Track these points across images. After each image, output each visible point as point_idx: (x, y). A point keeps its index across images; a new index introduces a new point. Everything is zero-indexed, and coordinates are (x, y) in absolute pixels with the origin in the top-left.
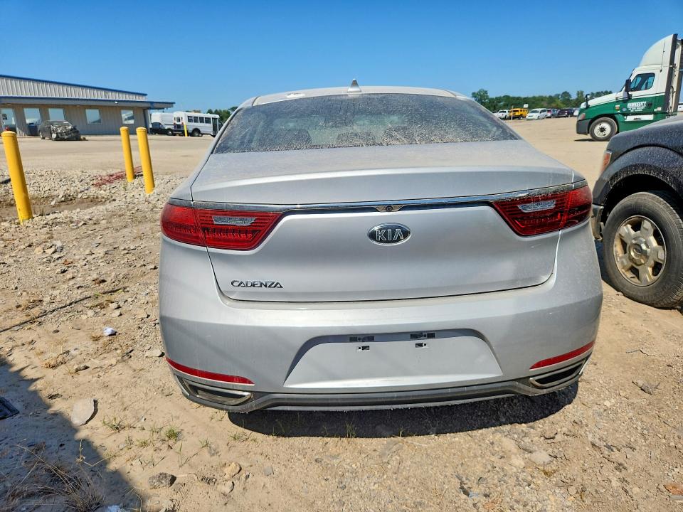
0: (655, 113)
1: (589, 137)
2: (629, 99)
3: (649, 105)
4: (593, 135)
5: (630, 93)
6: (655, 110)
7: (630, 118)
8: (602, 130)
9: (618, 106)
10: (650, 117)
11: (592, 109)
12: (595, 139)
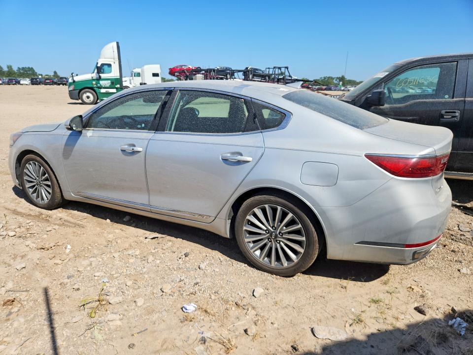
0: (117, 88)
1: (80, 101)
2: (100, 78)
3: (112, 83)
4: (82, 100)
5: (100, 75)
6: (116, 86)
7: (103, 91)
8: (88, 97)
9: (94, 82)
10: (114, 91)
11: (77, 83)
12: (84, 103)
